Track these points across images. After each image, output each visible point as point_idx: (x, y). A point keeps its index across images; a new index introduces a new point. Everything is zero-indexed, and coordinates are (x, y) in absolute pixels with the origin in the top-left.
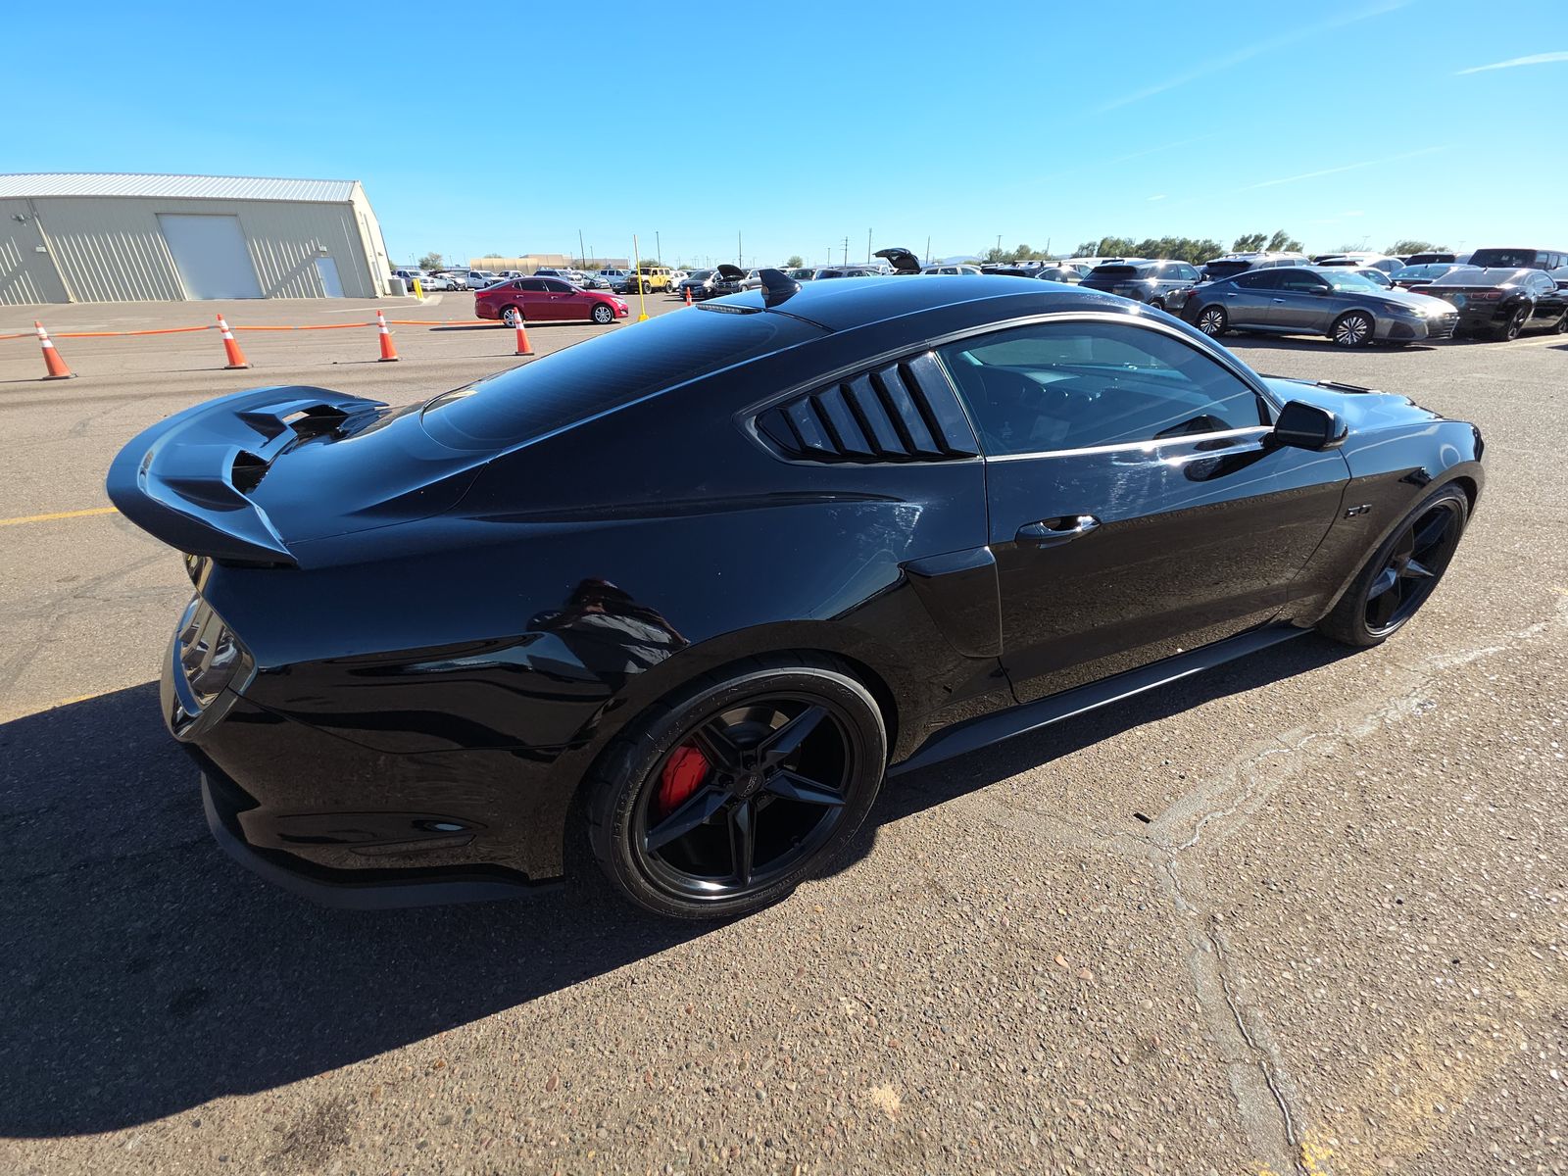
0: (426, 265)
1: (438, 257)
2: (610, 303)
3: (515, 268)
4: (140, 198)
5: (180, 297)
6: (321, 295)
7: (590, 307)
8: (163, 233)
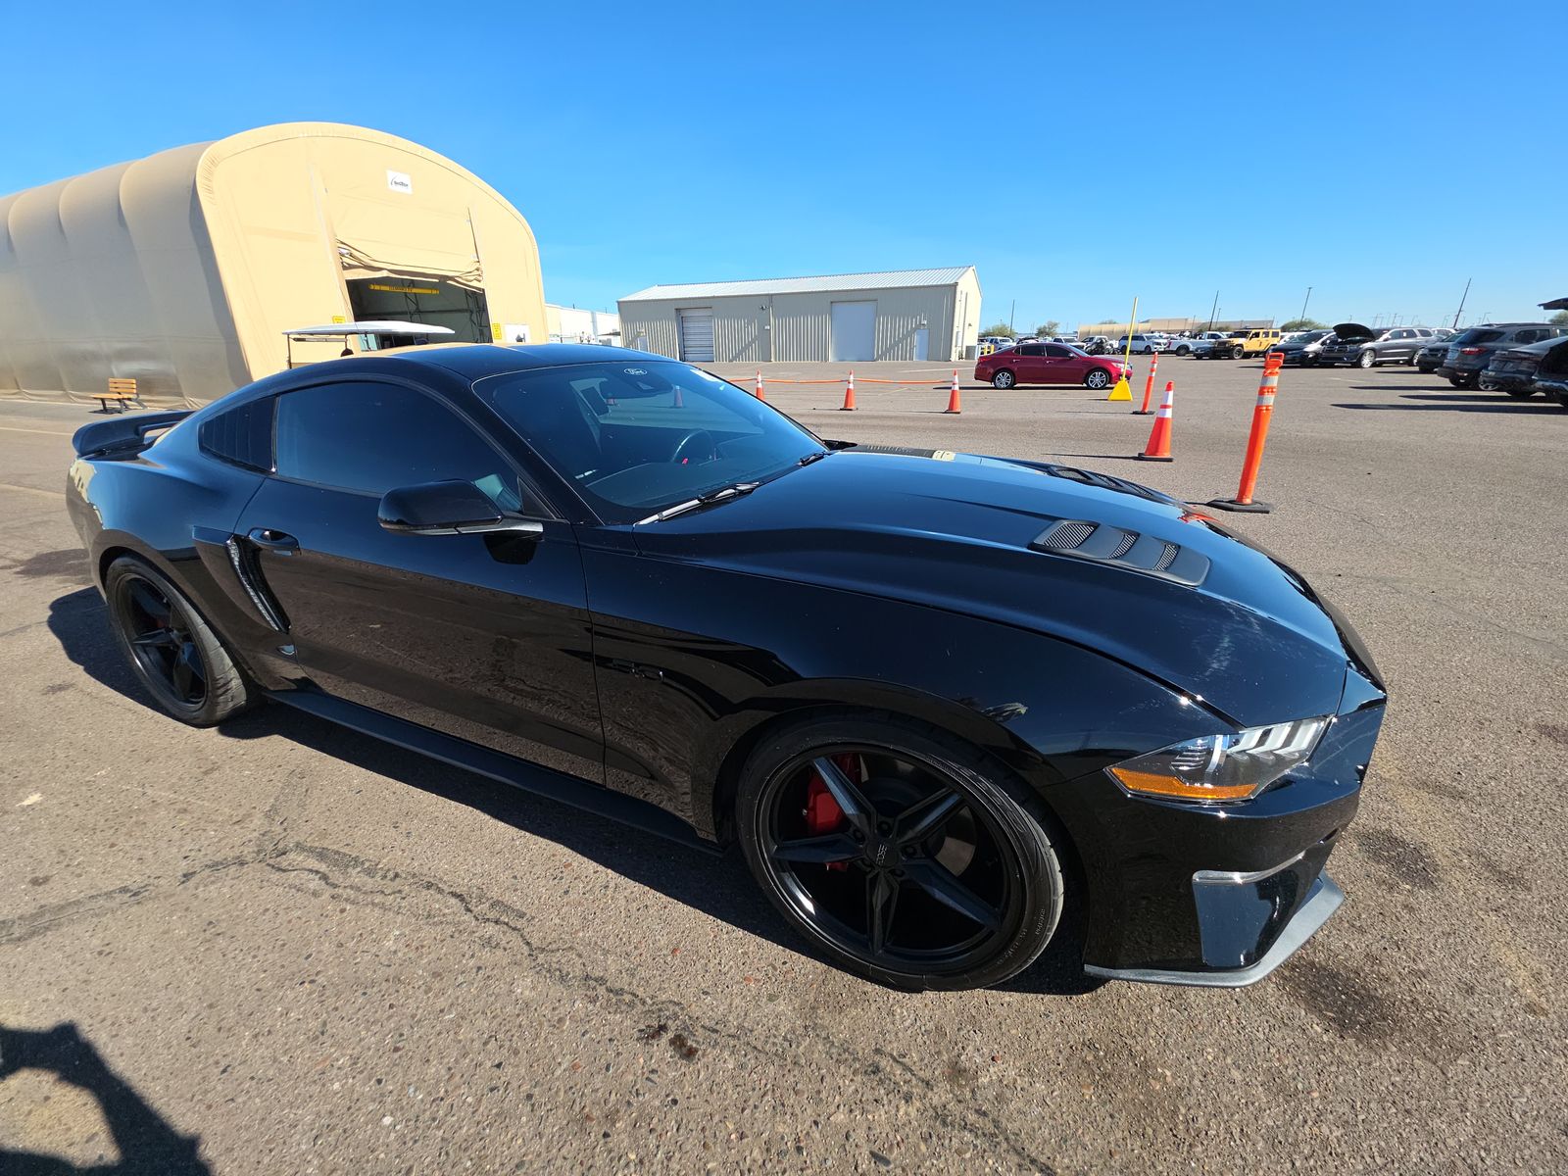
0: (1042, 333)
1: (1056, 325)
2: (1110, 368)
3: (1100, 333)
4: (827, 292)
5: (826, 359)
6: (911, 358)
7: (1085, 371)
8: (831, 315)
